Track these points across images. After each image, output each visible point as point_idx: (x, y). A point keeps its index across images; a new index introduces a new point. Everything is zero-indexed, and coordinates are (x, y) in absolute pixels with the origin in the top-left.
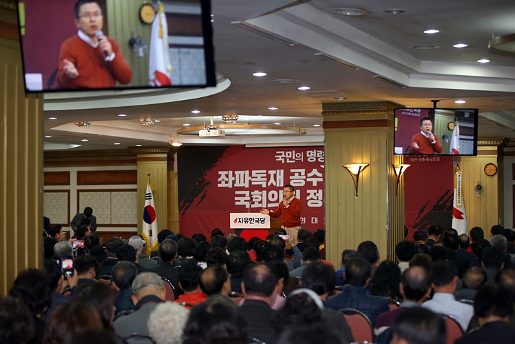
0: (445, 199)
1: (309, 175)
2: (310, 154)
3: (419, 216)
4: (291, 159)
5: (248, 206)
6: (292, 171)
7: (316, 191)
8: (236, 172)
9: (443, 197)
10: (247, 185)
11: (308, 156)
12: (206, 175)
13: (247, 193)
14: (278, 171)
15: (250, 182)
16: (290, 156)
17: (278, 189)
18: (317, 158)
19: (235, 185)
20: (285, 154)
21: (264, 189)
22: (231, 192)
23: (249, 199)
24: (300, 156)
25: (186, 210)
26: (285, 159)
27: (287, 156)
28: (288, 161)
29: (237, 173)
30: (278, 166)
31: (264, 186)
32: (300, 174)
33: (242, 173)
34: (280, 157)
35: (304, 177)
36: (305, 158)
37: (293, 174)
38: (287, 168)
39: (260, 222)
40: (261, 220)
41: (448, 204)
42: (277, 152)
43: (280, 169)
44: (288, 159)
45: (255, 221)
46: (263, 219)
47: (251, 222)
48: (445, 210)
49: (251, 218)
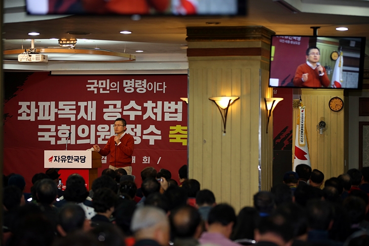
0: (282, 137)
1: (126, 108)
2: (127, 83)
4: (105, 89)
5: (53, 143)
6: (106, 102)
7: (133, 126)
8: (39, 103)
9: (280, 134)
10: (52, 118)
11: (125, 85)
13: (53, 127)
14: (90, 102)
15: (57, 114)
16: (104, 86)
17: (89, 123)
18: (135, 89)
19: (39, 118)
20: (98, 84)
21: (73, 123)
22: (34, 126)
23: (54, 134)
24: (116, 87)
26: (98, 89)
27: (100, 86)
28: (101, 91)
29: (41, 104)
30: (90, 96)
31: (73, 119)
32: (115, 106)
33: (47, 104)
34: (92, 86)
35: (120, 110)
36: (122, 88)
37: (107, 106)
38: (100, 100)
39: (80, 160)
40: (81, 159)
41: (286, 142)
42: (89, 81)
43: (92, 101)
44: (101, 89)
45: (73, 160)
46: (83, 158)
47: (70, 161)
48: (282, 149)
49: (69, 157)
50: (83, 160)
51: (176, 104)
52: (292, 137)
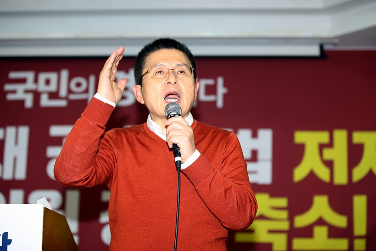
4: (54, 95)
14: (11, 131)
16: (53, 87)
17: (5, 187)
20: (36, 80)
24: (84, 91)
27: (42, 87)
28: (45, 102)
34: (20, 88)
42: (13, 75)
43: (17, 123)
44: (44, 97)
51: (255, 135)
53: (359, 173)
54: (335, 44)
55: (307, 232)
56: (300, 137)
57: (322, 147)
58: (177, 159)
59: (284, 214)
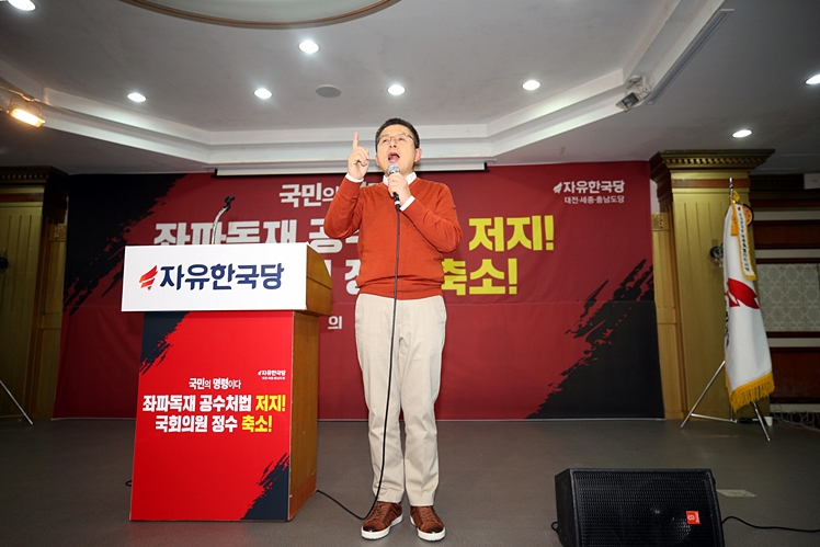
0: (637, 278)
3: (586, 313)
4: (312, 199)
6: (314, 222)
9: (634, 273)
12: (128, 231)
14: (285, 222)
16: (312, 194)
20: (300, 190)
25: (79, 303)
27: (304, 194)
28: (307, 203)
29: (196, 227)
33: (207, 226)
34: (290, 195)
37: (316, 229)
38: (304, 216)
39: (260, 280)
40: (263, 274)
41: (644, 288)
42: (284, 187)
43: (289, 219)
44: (306, 201)
45: (235, 280)
46: (275, 271)
47: (221, 283)
48: (638, 300)
49: (219, 267)
50: (274, 278)
52: (652, 278)
53: (511, 244)
54: (494, 162)
55: (479, 283)
56: (472, 222)
57: (487, 228)
58: (397, 203)
59: (464, 272)
